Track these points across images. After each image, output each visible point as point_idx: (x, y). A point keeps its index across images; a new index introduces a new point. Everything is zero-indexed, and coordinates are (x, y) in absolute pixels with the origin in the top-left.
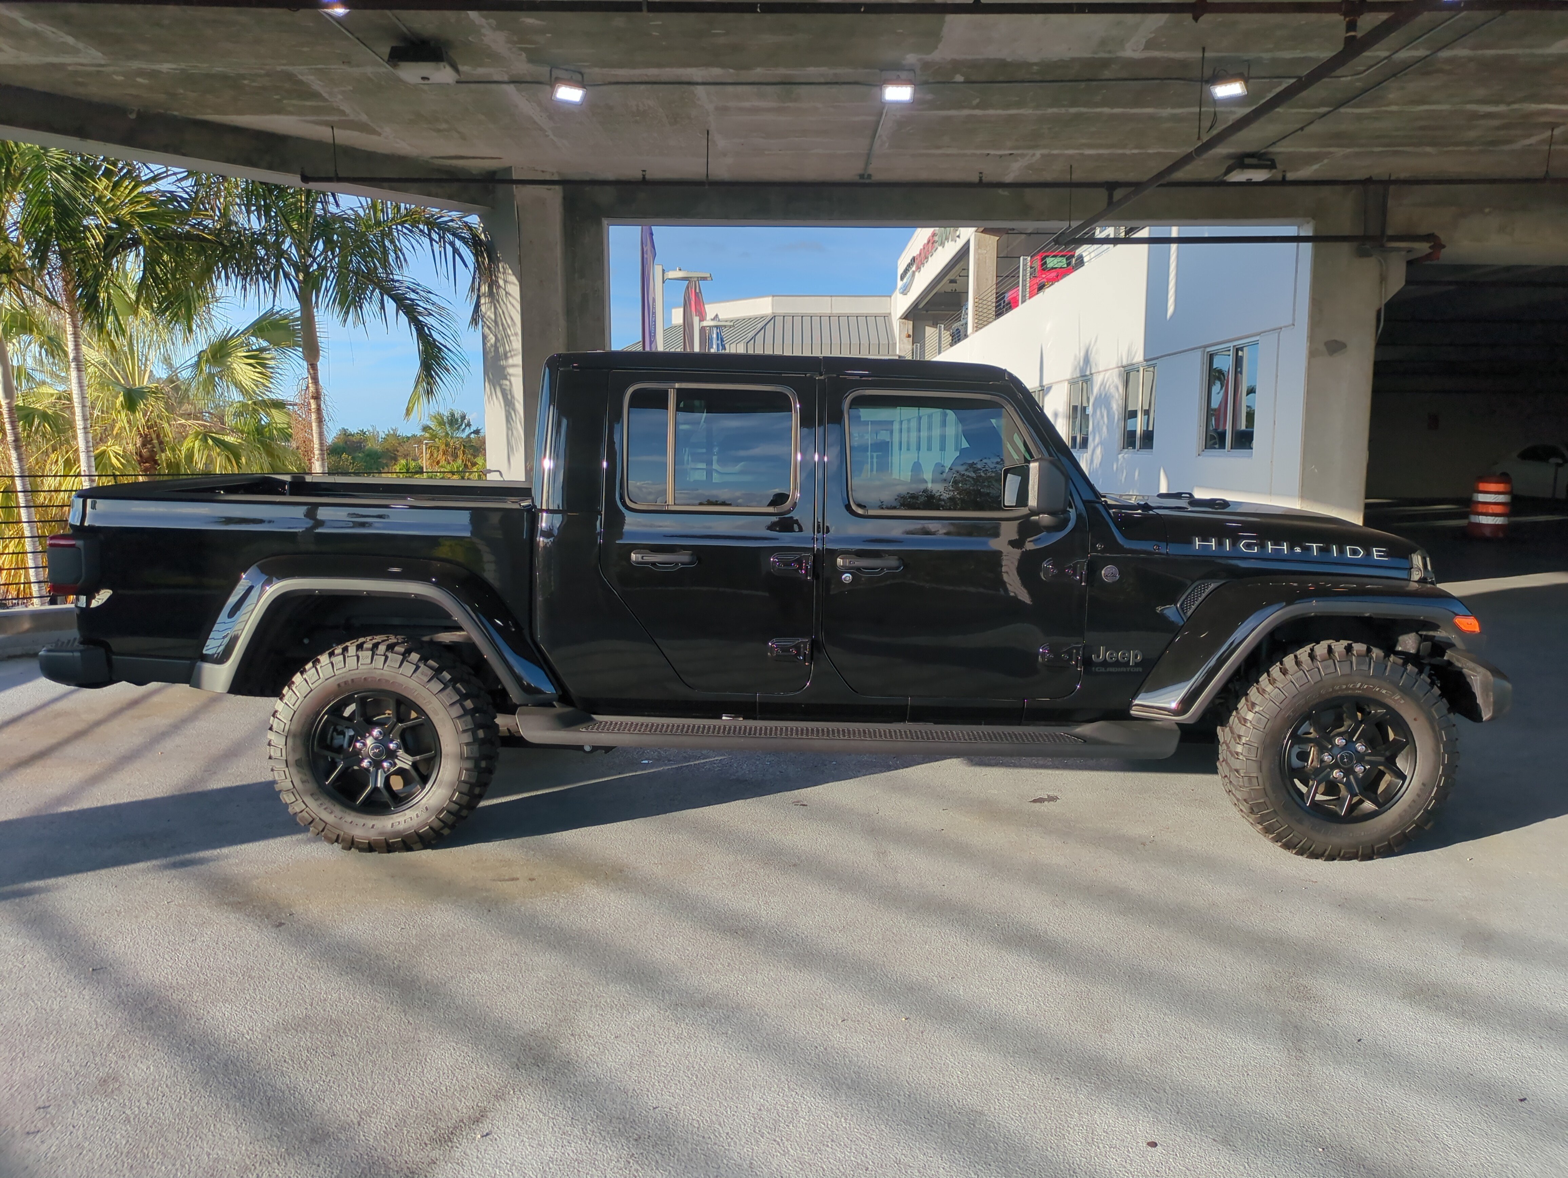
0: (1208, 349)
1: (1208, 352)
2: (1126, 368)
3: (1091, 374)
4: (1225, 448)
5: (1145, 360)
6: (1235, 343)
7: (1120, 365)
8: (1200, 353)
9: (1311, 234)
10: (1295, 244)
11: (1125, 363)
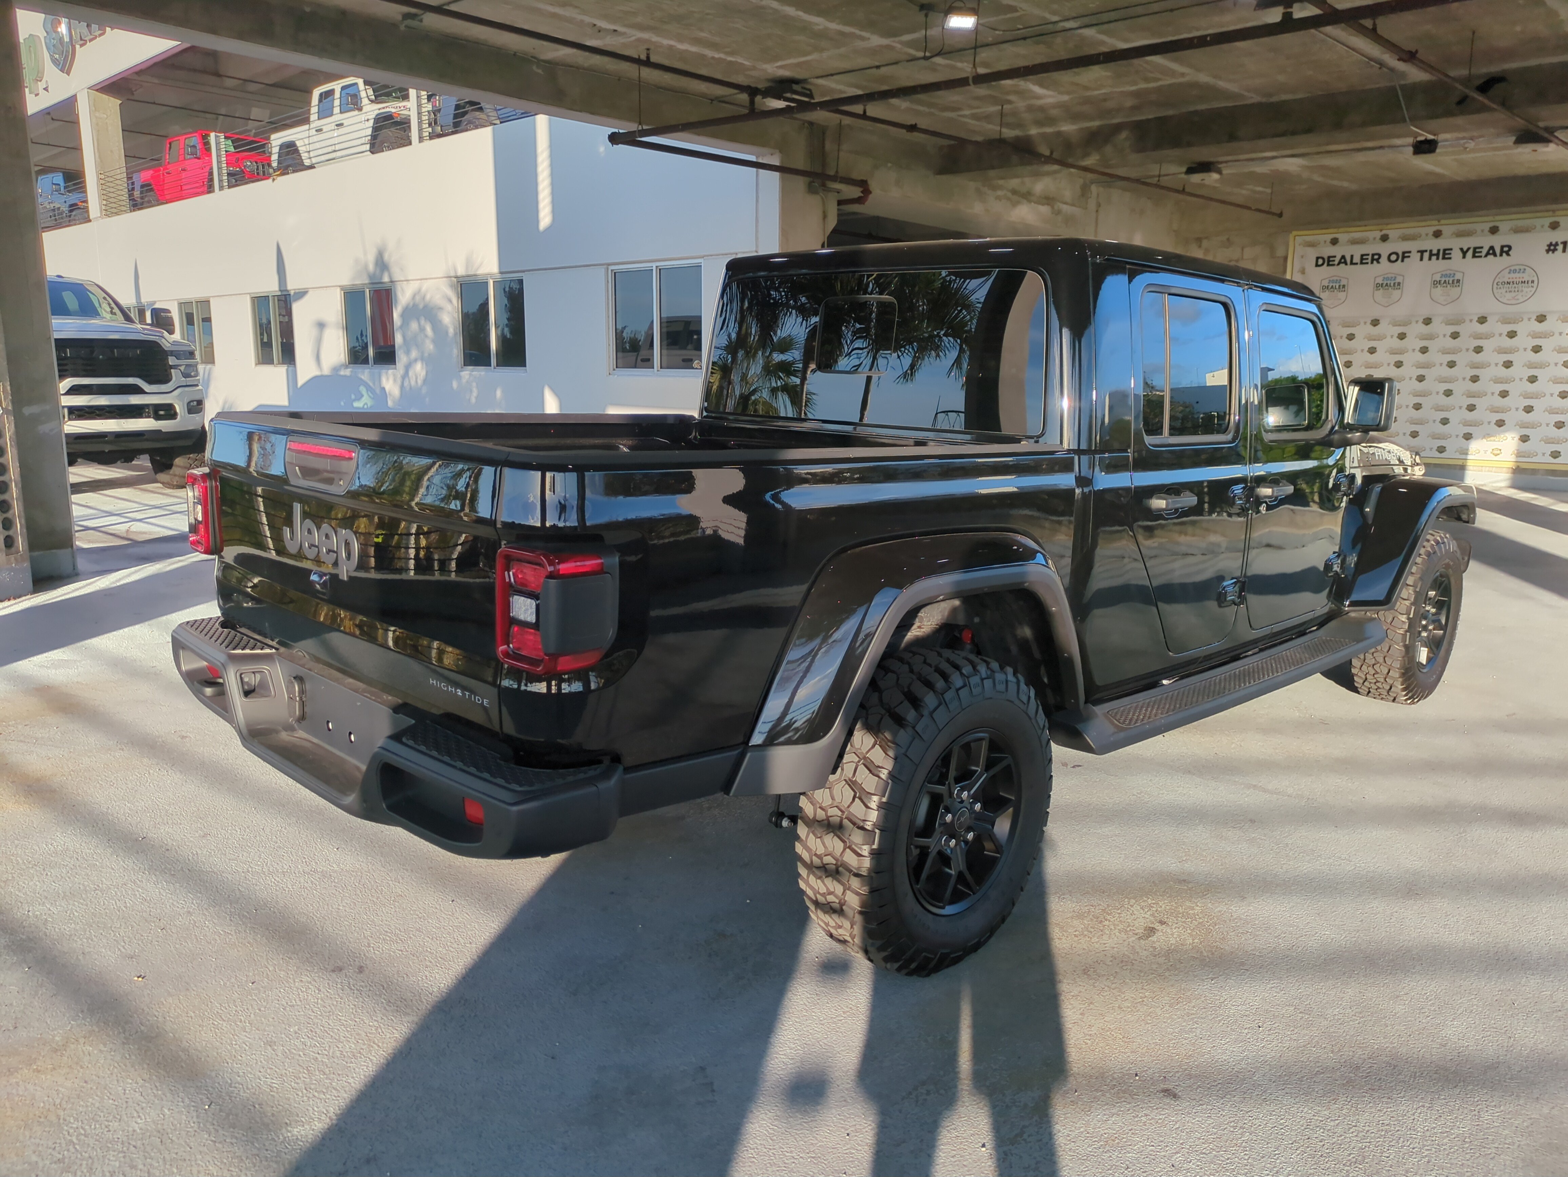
0: (611, 268)
1: (612, 270)
2: (461, 279)
3: (392, 282)
4: (653, 368)
5: (501, 273)
6: (658, 264)
7: (452, 274)
8: (603, 270)
9: (778, 164)
10: (755, 169)
11: (461, 271)
